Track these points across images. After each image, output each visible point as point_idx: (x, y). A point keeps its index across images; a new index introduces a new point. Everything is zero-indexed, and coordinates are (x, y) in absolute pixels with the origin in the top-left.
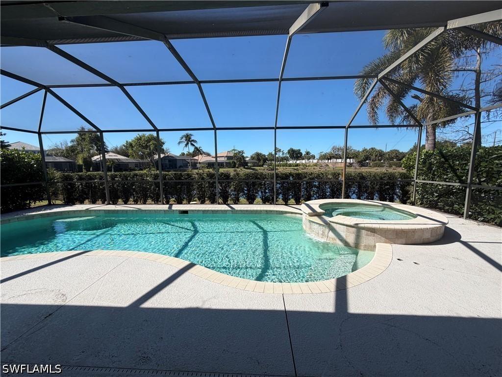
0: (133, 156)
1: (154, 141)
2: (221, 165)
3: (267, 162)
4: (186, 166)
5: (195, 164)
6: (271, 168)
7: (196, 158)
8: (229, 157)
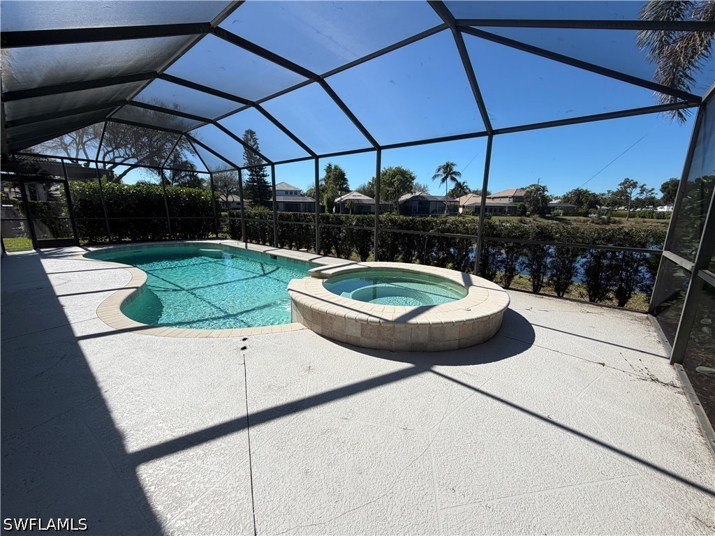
1: (399, 177)
2: (500, 211)
3: (599, 207)
4: (442, 211)
5: (456, 208)
6: (604, 219)
7: (458, 199)
8: (517, 197)
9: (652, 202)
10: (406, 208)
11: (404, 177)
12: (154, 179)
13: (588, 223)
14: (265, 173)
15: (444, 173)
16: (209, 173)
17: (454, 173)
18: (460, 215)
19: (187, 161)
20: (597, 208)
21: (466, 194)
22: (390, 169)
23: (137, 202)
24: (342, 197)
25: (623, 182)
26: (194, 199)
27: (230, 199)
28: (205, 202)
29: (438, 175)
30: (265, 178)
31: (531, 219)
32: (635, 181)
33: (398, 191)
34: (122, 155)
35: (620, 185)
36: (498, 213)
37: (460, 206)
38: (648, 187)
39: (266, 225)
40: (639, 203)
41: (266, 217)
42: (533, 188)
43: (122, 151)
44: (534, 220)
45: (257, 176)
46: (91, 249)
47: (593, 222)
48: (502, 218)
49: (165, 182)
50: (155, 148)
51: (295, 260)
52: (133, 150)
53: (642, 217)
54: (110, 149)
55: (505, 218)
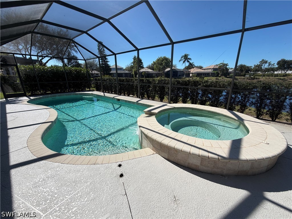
0: (156, 69)
1: (165, 61)
2: (207, 75)
3: (250, 72)
4: (183, 75)
5: (189, 74)
6: (252, 77)
7: (190, 70)
8: (215, 69)
9: (273, 70)
10: (167, 74)
11: (167, 61)
12: (60, 64)
13: (245, 79)
14: (108, 61)
15: (184, 59)
16: (85, 60)
17: (189, 59)
18: (191, 77)
19: (74, 56)
20: (249, 73)
21: (193, 68)
22: (161, 58)
23: (52, 74)
24: (141, 70)
25: (261, 61)
26: (78, 73)
27: (93, 72)
28: (83, 74)
29: (182, 60)
30: (108, 63)
31: (221, 78)
32: (266, 60)
33: (165, 67)
34: (45, 54)
35: (260, 62)
36: (207, 76)
37: (191, 73)
38: (272, 63)
39: (112, 84)
40: (267, 70)
41: (112, 80)
42: (221, 65)
43: (45, 52)
44: (222, 78)
45: (104, 62)
46: (32, 98)
47: (247, 79)
48: (208, 78)
49: (65, 65)
50: (59, 50)
51: (129, 101)
52: (50, 51)
53: (268, 76)
54: (40, 51)
55: (210, 78)
